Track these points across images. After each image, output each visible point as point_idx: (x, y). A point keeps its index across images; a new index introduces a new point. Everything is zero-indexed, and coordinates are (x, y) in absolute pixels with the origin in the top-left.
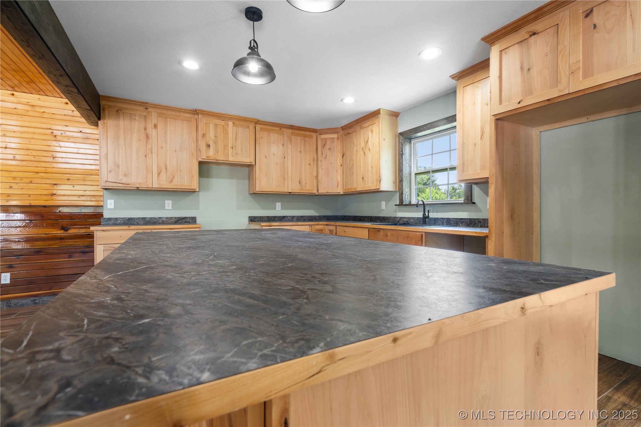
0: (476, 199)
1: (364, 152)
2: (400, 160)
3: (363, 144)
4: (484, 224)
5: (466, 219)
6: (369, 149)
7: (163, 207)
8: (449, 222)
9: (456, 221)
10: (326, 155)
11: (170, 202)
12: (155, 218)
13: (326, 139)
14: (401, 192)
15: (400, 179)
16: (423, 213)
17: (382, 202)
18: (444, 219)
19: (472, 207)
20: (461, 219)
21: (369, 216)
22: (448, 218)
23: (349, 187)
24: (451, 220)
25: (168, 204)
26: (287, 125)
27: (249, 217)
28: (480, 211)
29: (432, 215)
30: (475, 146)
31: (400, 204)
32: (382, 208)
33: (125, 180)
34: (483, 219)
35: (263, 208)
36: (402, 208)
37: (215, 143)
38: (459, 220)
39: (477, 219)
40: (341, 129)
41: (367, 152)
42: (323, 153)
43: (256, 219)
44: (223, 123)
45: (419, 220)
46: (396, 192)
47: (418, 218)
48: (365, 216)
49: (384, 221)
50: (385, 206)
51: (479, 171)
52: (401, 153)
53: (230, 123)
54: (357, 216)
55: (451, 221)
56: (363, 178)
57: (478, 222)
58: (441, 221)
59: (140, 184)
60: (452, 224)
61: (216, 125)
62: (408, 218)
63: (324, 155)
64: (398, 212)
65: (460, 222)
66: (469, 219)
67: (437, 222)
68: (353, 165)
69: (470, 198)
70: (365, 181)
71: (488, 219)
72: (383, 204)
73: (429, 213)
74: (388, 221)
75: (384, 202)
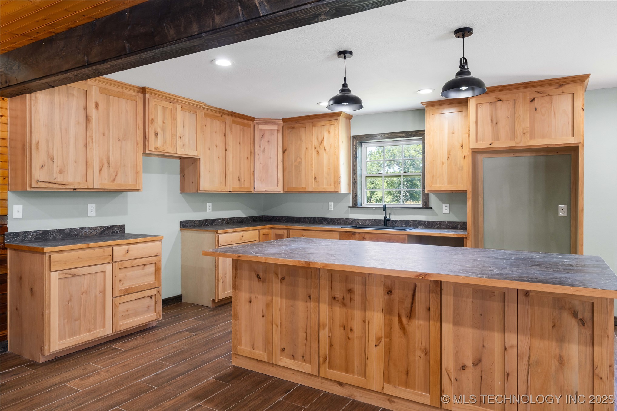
0: (432, 205)
1: (318, 151)
2: (354, 163)
3: (316, 143)
4: (441, 226)
5: (425, 222)
6: (325, 150)
7: (84, 214)
8: (408, 224)
9: (415, 224)
10: (265, 148)
11: (94, 205)
12: (76, 229)
13: (265, 130)
14: (354, 194)
15: (354, 181)
16: (384, 216)
17: (329, 203)
18: (403, 221)
19: (429, 211)
20: (420, 221)
21: (312, 217)
22: (407, 221)
23: (294, 186)
24: (410, 222)
25: (92, 208)
26: (229, 112)
27: (181, 222)
28: (437, 215)
29: (393, 218)
30: (443, 164)
31: (354, 205)
32: (329, 209)
33: (60, 179)
34: (439, 222)
35: (195, 210)
36: (355, 210)
37: (163, 130)
38: (418, 222)
39: (434, 222)
40: (282, 120)
41: (321, 151)
42: (261, 146)
43: (188, 223)
44: (171, 106)
45: (378, 222)
46: (348, 194)
47: (374, 220)
48: (306, 217)
49: (332, 223)
50: (334, 208)
51: (446, 185)
52: (355, 156)
53: (178, 107)
54: (294, 217)
55: (410, 224)
56: (315, 179)
57: (435, 224)
58: (400, 223)
59: (79, 183)
60: (411, 226)
61: (164, 108)
62: (363, 220)
63: (262, 148)
64: (350, 214)
66: (427, 221)
67: (395, 224)
68: (300, 163)
69: (427, 204)
70: (318, 182)
71: (444, 222)
72: (331, 205)
73: (391, 216)
74: (338, 223)
75: (332, 203)
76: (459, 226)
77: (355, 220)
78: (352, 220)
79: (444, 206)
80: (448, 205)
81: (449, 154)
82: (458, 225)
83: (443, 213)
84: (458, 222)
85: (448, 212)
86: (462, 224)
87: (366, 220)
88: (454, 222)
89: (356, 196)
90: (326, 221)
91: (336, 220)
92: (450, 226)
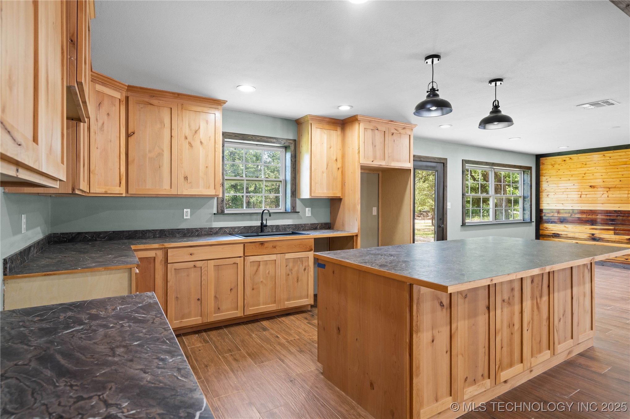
0: (298, 209)
1: (189, 143)
3: (186, 131)
4: (305, 228)
5: (292, 225)
6: (201, 142)
9: (285, 227)
10: (103, 124)
13: (103, 94)
14: (221, 199)
16: (261, 222)
17: (185, 210)
18: (274, 226)
19: (295, 215)
20: (289, 225)
21: (157, 230)
28: (301, 218)
30: (323, 173)
31: (219, 212)
32: (185, 217)
34: (304, 224)
36: (221, 217)
39: (300, 224)
41: (196, 144)
42: (98, 119)
45: (246, 229)
47: (244, 227)
48: (147, 230)
49: (190, 234)
50: (191, 215)
55: (280, 228)
56: (186, 178)
57: (301, 226)
60: (281, 230)
62: (231, 228)
63: (100, 124)
64: (214, 222)
66: (294, 224)
67: (266, 230)
68: (160, 155)
69: (295, 208)
70: (190, 183)
71: (307, 224)
72: (187, 212)
74: (198, 234)
75: (189, 210)
77: (221, 228)
78: (217, 230)
79: (307, 209)
80: (310, 209)
81: (327, 165)
82: (318, 226)
83: (307, 216)
84: (318, 224)
85: (310, 215)
86: (320, 225)
87: (235, 228)
88: (315, 224)
89: (223, 201)
90: (181, 233)
91: (196, 231)
92: (312, 227)
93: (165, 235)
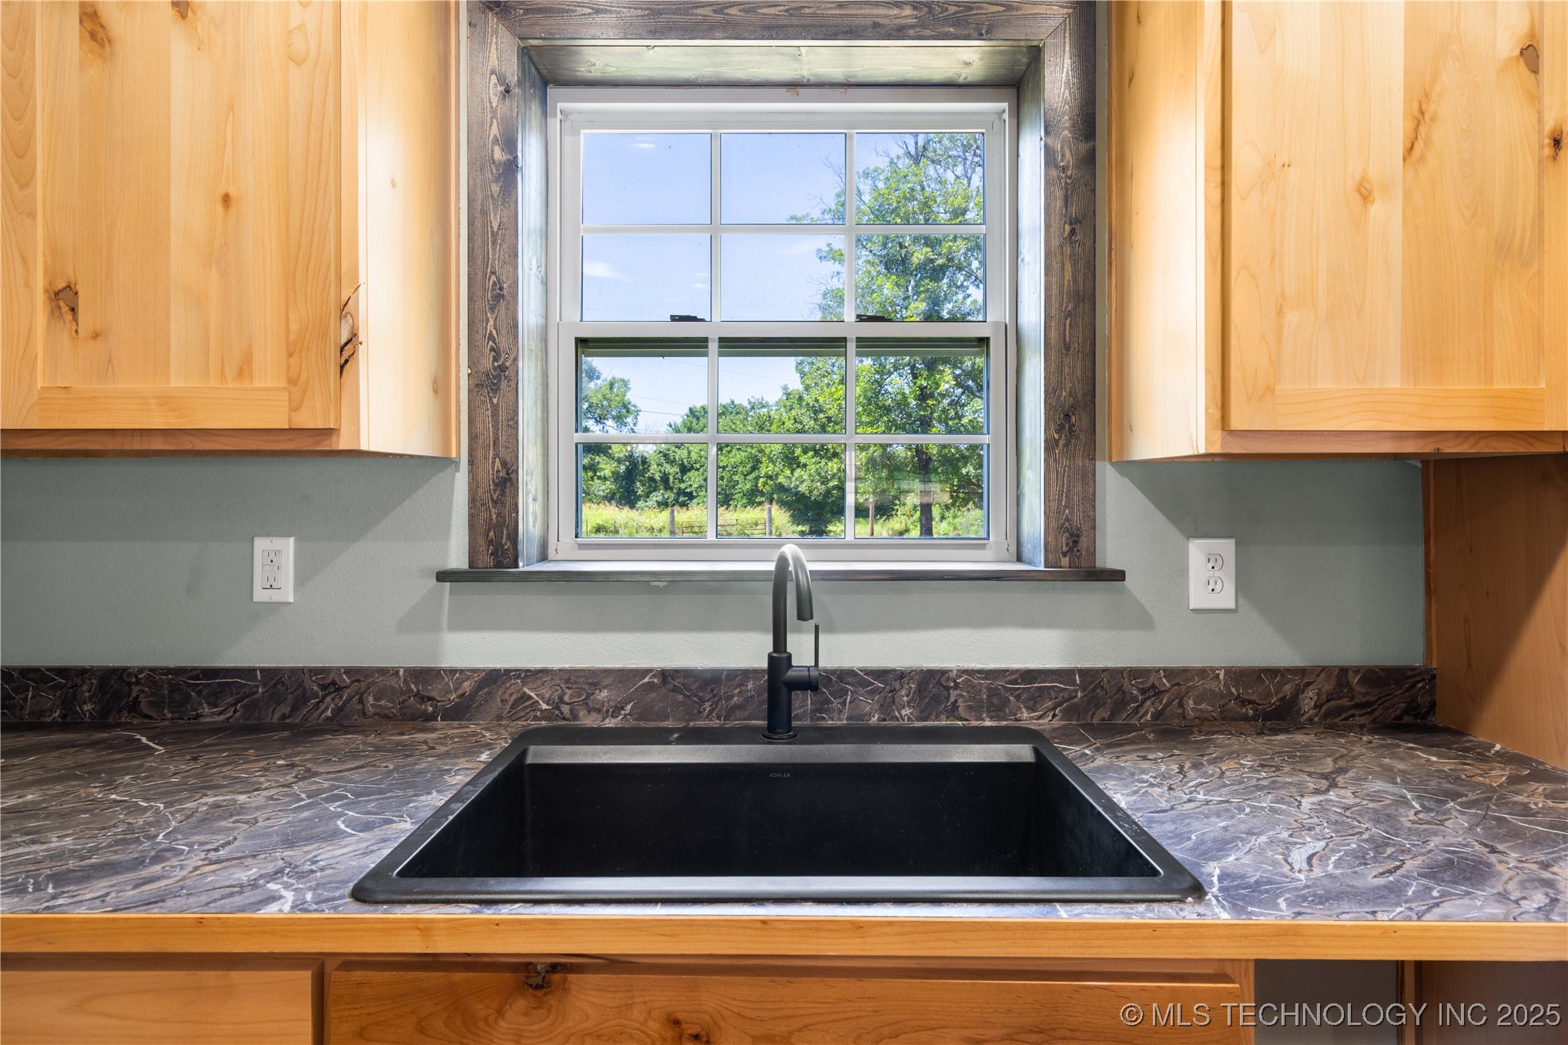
2: (484, 213)
4: (1182, 705)
8: (936, 700)
9: (993, 692)
14: (491, 468)
15: (487, 363)
17: (261, 545)
18: (901, 675)
19: (1093, 597)
20: (1029, 675)
22: (931, 674)
24: (956, 686)
28: (1145, 622)
31: (486, 560)
32: (260, 595)
34: (1168, 673)
38: (1015, 682)
39: (1136, 673)
45: (675, 690)
46: (438, 464)
47: (665, 675)
49: (285, 709)
50: (301, 580)
51: (1395, 383)
52: (499, 154)
55: (953, 694)
56: (63, 298)
57: (1143, 691)
58: (876, 691)
62: (570, 676)
64: (454, 627)
65: (1018, 697)
67: (836, 703)
69: (1084, 543)
70: (96, 336)
71: (1203, 672)
72: (273, 559)
73: (820, 636)
74: (338, 711)
75: (288, 546)
76: (1308, 702)
77: (494, 678)
78: (467, 686)
79: (1197, 550)
80: (1226, 547)
81: (1420, 118)
82: (1299, 691)
83: (1191, 607)
84: (1302, 672)
85: (1226, 598)
86: (1328, 687)
87: (593, 678)
88: (1273, 672)
89: (507, 481)
90: (230, 700)
91: (324, 687)
92: (1244, 702)
93: (134, 708)
